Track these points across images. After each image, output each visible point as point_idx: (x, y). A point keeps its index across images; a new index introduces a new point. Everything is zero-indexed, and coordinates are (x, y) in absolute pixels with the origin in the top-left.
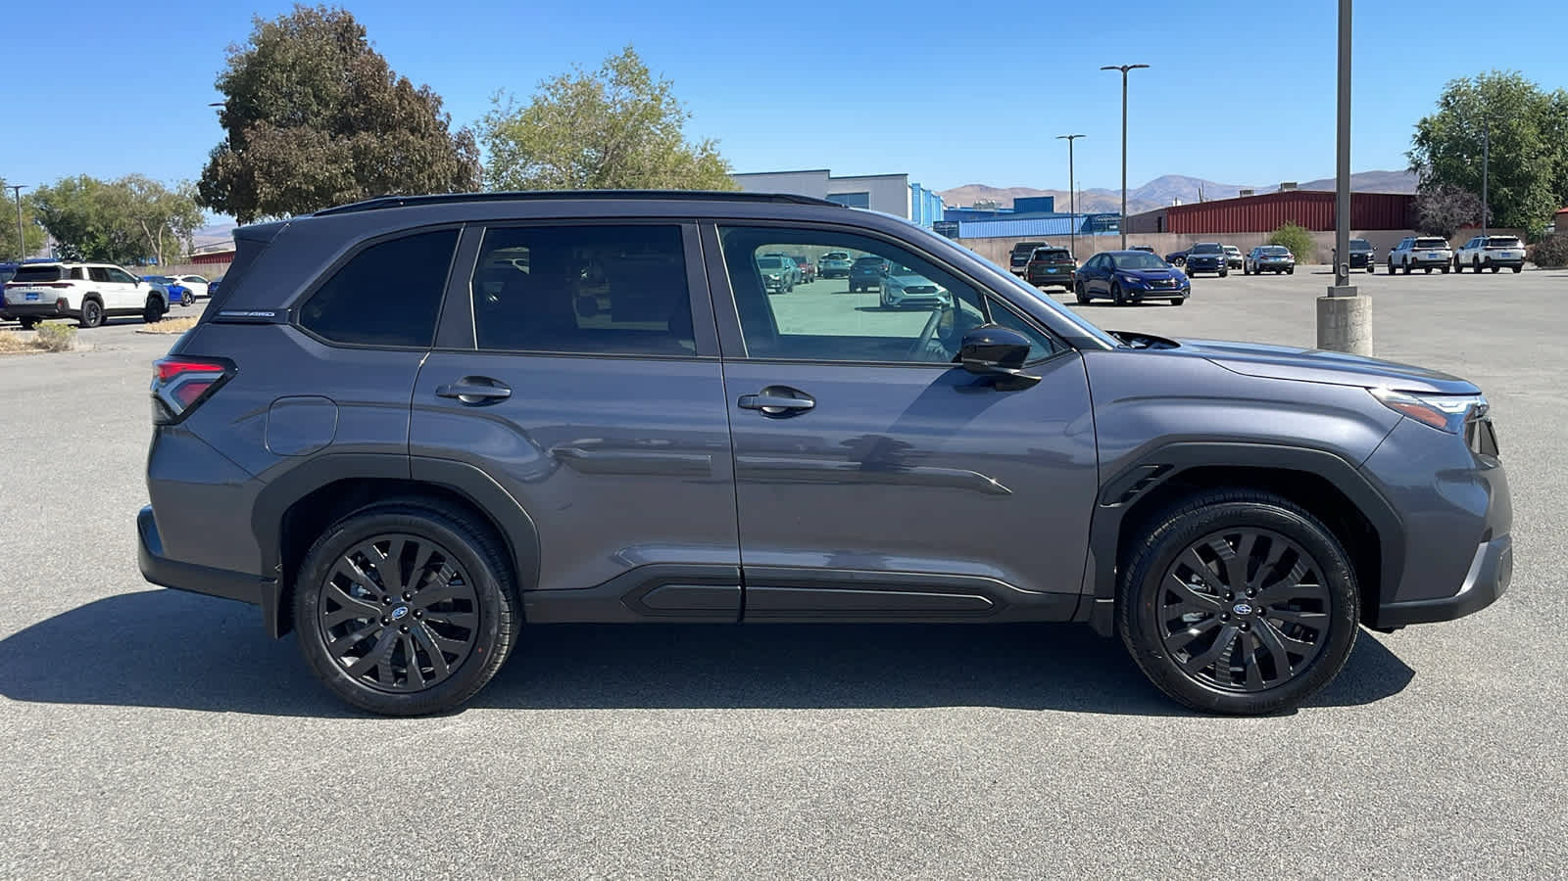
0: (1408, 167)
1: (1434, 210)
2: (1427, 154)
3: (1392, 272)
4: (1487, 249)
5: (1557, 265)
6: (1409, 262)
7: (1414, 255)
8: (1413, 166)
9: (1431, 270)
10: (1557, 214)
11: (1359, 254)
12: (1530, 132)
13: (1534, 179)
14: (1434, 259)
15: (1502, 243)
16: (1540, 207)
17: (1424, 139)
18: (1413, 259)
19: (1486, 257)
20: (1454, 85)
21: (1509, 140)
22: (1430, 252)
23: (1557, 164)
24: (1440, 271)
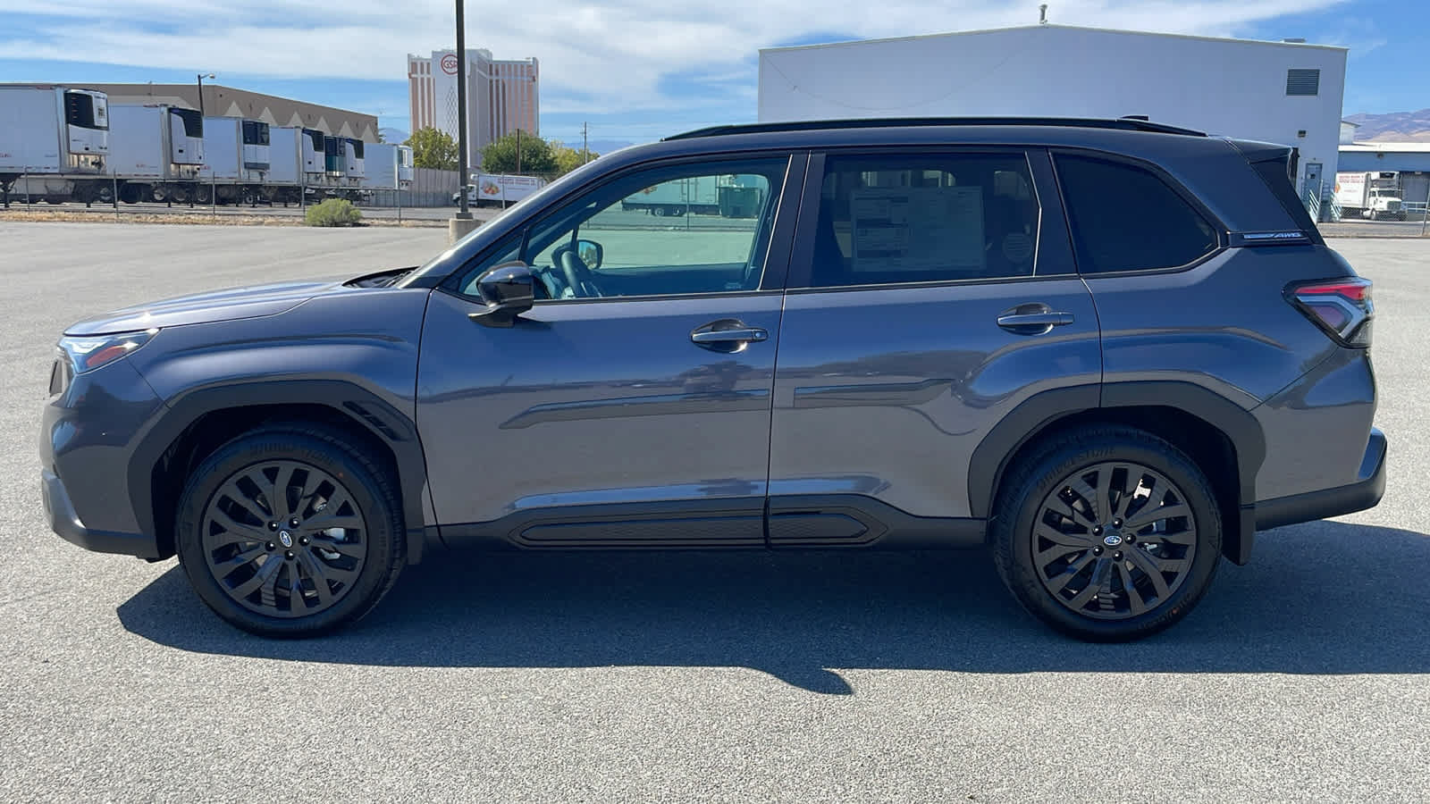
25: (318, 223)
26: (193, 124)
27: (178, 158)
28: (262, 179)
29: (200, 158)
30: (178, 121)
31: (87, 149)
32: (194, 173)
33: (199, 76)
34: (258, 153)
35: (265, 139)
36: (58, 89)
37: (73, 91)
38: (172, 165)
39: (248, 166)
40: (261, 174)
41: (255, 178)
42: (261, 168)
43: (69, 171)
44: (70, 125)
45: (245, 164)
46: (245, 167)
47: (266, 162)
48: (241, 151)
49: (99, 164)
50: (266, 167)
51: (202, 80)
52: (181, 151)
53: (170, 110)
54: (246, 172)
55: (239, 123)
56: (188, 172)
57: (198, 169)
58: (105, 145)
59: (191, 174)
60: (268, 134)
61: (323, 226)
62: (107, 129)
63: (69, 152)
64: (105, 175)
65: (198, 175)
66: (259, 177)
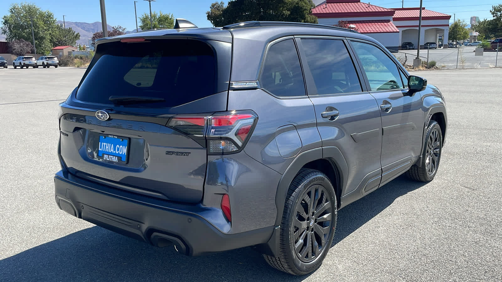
0: (2, 32)
1: (17, 47)
2: (8, 28)
3: (15, 68)
4: (47, 60)
5: (65, 65)
6: (23, 65)
7: (24, 62)
8: (3, 32)
9: (28, 67)
10: (52, 49)
11: (2, 62)
12: (41, 23)
13: (45, 38)
14: (30, 63)
15: (50, 58)
16: (47, 47)
17: (6, 22)
18: (24, 63)
19: (47, 63)
20: (13, 5)
21: (35, 25)
22: (29, 61)
23: (50, 34)
24: (32, 67)
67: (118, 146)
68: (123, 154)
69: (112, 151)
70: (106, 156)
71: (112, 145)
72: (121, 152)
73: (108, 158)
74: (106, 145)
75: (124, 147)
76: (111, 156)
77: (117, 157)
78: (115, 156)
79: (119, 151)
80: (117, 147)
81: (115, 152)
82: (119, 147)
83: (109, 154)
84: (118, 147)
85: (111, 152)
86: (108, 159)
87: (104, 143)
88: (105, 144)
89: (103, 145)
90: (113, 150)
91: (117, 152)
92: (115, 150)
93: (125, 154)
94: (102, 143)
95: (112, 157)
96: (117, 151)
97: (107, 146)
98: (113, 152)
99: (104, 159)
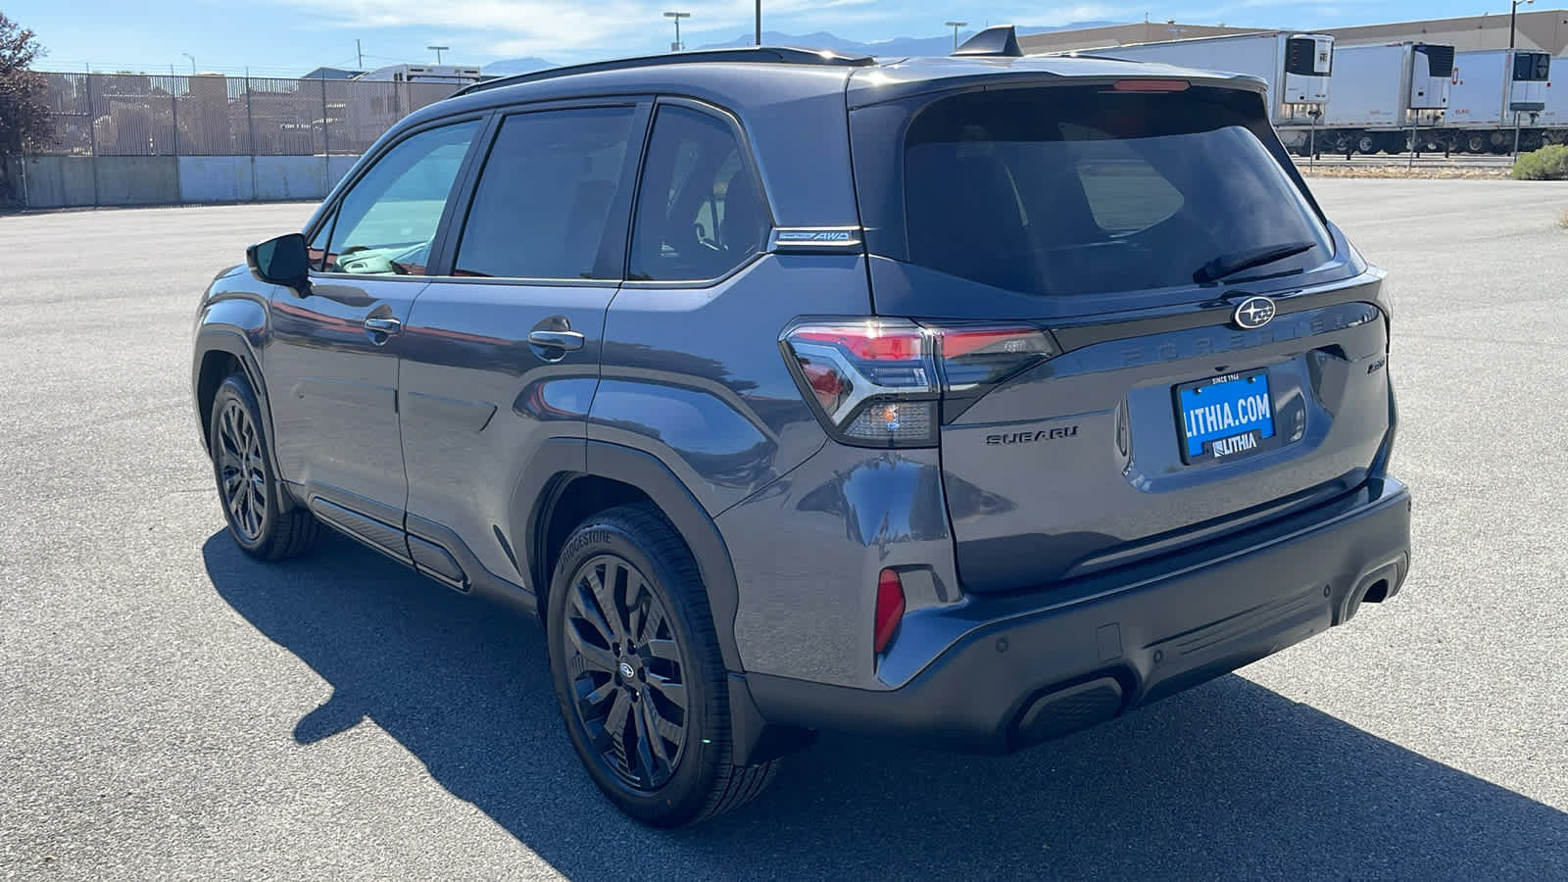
25: (1523, 176)
26: (1441, 61)
27: (1417, 102)
28: (1533, 121)
29: (1444, 100)
30: (1423, 59)
31: (1302, 98)
32: (1436, 118)
33: (1514, 2)
34: (1532, 91)
35: (1542, 74)
36: (1280, 36)
37: (1296, 36)
38: (1409, 111)
39: (1514, 107)
40: (1533, 116)
41: (1525, 121)
42: (1534, 109)
43: (1283, 121)
44: (1288, 74)
45: (1512, 104)
46: (1511, 109)
47: (1540, 101)
48: (1509, 89)
49: (1317, 114)
50: (1540, 107)
51: (1517, 7)
52: (1421, 94)
53: (1415, 48)
54: (1512, 113)
55: (1510, 56)
56: (1428, 118)
57: (1443, 113)
58: (1324, 92)
59: (1431, 120)
60: (1547, 67)
61: (1530, 179)
62: (1329, 74)
63: (1284, 102)
64: (1323, 125)
65: (1441, 120)
66: (1530, 120)
67: (1242, 402)
68: (1261, 418)
69: (1229, 425)
70: (1218, 446)
71: (1226, 404)
72: (1253, 415)
73: (1228, 448)
74: (1204, 415)
75: (1258, 397)
76: (1234, 439)
77: (1251, 435)
78: (1244, 433)
79: (1247, 414)
80: (1239, 406)
81: (1237, 421)
82: (1244, 404)
83: (1225, 435)
84: (1242, 405)
85: (1226, 426)
86: (1227, 452)
87: (1197, 411)
88: (1199, 412)
89: (1196, 417)
90: (1231, 421)
91: (1244, 421)
92: (1235, 416)
93: (1264, 416)
94: (1192, 412)
95: (1239, 438)
96: (1244, 417)
97: (1211, 415)
98: (1232, 425)
99: (1217, 455)
